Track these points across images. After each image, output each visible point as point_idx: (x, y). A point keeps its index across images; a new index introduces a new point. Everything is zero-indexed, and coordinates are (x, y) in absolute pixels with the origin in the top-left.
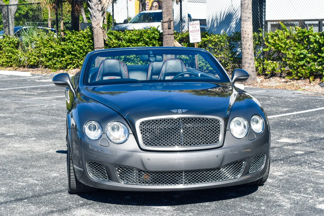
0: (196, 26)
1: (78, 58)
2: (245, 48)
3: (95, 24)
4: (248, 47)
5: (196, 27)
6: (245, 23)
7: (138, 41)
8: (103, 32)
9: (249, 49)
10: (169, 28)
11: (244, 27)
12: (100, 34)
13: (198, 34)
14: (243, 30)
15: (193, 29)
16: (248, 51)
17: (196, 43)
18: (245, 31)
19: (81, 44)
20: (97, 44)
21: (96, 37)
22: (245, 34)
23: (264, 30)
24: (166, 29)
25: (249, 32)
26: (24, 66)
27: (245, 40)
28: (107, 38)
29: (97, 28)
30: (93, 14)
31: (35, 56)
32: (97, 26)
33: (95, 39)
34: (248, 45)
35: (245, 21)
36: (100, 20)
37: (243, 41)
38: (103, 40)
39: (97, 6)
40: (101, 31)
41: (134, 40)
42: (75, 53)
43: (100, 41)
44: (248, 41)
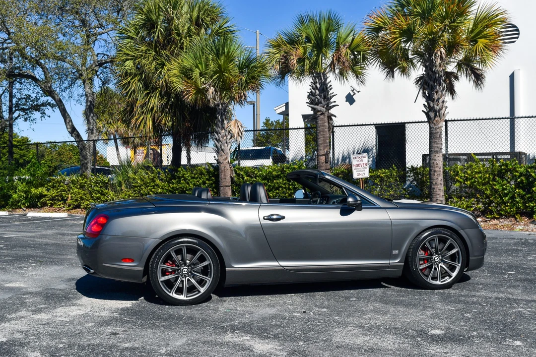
0: (363, 159)
2: (436, 183)
3: (222, 159)
4: (440, 182)
5: (362, 161)
6: (437, 155)
8: (230, 168)
9: (441, 184)
10: (326, 162)
11: (435, 160)
12: (227, 170)
13: (366, 168)
14: (434, 163)
15: (358, 163)
16: (439, 186)
17: (362, 179)
18: (437, 164)
19: (198, 181)
20: (224, 182)
21: (223, 173)
22: (437, 167)
23: (447, 163)
24: (323, 163)
25: (441, 165)
27: (436, 174)
28: (234, 175)
29: (225, 164)
30: (221, 147)
32: (224, 161)
33: (222, 176)
34: (440, 179)
35: (437, 152)
37: (434, 175)
38: (230, 177)
39: (225, 138)
40: (228, 166)
43: (227, 178)
44: (440, 175)
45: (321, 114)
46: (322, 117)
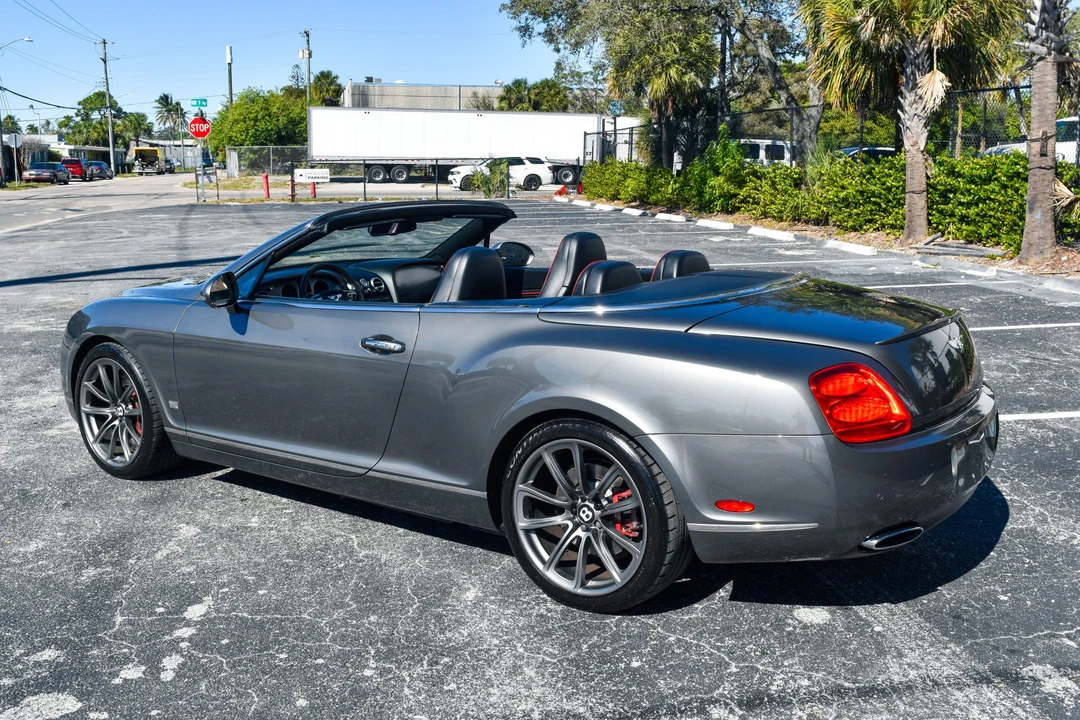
1: (885, 211)
3: (909, 144)
7: (987, 180)
8: (926, 160)
10: (1043, 154)
12: (917, 163)
20: (910, 184)
21: (909, 170)
24: (1035, 155)
26: (807, 222)
28: (933, 171)
29: (913, 152)
30: (907, 122)
31: (821, 203)
32: (911, 148)
33: (908, 173)
36: (919, 136)
38: (924, 175)
39: (915, 106)
40: (920, 157)
41: (980, 177)
42: (878, 200)
43: (918, 178)
45: (1038, 60)
46: (1040, 64)
